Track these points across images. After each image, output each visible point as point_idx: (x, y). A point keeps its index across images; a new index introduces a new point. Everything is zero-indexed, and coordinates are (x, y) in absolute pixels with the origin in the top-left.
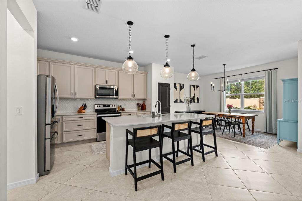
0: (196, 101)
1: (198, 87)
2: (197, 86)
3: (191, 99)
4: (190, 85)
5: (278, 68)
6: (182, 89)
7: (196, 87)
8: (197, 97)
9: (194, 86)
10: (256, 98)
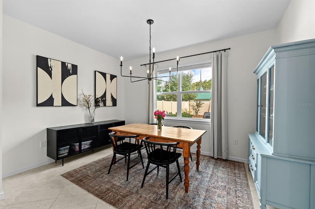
0: (109, 102)
1: (113, 77)
2: (111, 75)
3: (97, 99)
4: (95, 71)
5: (230, 49)
6: (71, 75)
7: (108, 77)
8: (112, 97)
9: (104, 75)
10: (187, 101)
